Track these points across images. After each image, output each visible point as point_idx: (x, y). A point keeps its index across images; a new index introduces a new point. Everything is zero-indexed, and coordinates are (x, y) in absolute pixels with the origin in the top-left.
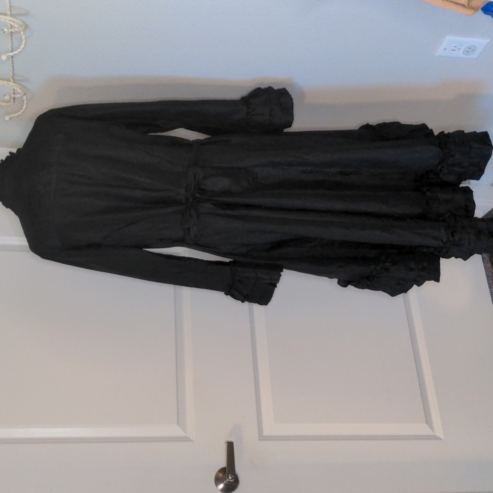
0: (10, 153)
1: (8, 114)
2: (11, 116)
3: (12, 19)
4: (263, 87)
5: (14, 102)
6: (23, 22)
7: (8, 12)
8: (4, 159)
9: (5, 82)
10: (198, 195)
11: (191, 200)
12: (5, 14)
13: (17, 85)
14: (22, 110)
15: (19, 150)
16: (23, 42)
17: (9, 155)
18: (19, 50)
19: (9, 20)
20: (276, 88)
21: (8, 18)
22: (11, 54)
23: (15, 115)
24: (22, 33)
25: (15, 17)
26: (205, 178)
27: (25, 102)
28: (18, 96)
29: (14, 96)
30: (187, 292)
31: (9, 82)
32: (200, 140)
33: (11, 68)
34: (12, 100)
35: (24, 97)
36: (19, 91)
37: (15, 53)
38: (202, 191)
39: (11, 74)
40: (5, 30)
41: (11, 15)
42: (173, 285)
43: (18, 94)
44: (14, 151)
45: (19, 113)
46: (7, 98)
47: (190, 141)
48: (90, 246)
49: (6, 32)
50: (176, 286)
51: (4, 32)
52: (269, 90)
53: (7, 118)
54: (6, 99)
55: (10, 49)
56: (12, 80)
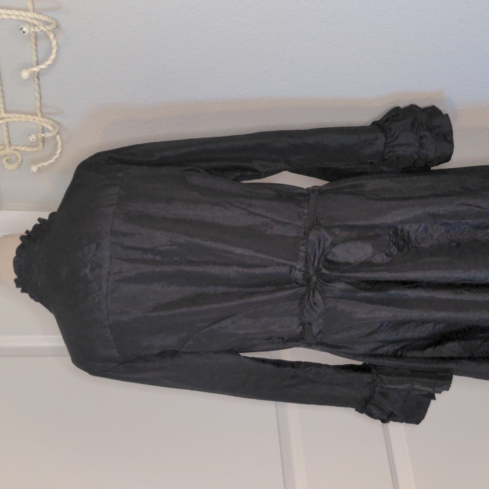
0: (39, 220)
1: (35, 162)
2: (40, 165)
3: (36, 16)
4: (402, 105)
5: (44, 146)
6: (52, 18)
7: (30, 6)
8: (30, 229)
9: (30, 117)
10: (324, 271)
11: (314, 278)
12: (26, 10)
13: (46, 120)
14: (56, 157)
15: (52, 215)
16: (54, 51)
17: (39, 223)
18: (49, 62)
19: (32, 18)
20: (422, 105)
21: (30, 14)
22: (36, 69)
23: (45, 164)
24: (52, 36)
25: (40, 13)
26: (333, 245)
27: (60, 144)
28: (48, 135)
29: (43, 135)
30: (294, 411)
31: (35, 117)
32: (317, 186)
33: (37, 95)
34: (41, 144)
35: (58, 137)
36: (50, 128)
37: (42, 67)
38: (331, 264)
39: (38, 104)
40: (24, 29)
41: (34, 11)
42: (274, 402)
43: (49, 131)
44: (46, 216)
45: (51, 161)
46: (33, 138)
47: (304, 189)
48: (163, 354)
49: (27, 33)
50: (278, 403)
51: (24, 32)
52: (412, 109)
53: (34, 169)
54: (31, 140)
55: (34, 59)
56: (39, 114)
